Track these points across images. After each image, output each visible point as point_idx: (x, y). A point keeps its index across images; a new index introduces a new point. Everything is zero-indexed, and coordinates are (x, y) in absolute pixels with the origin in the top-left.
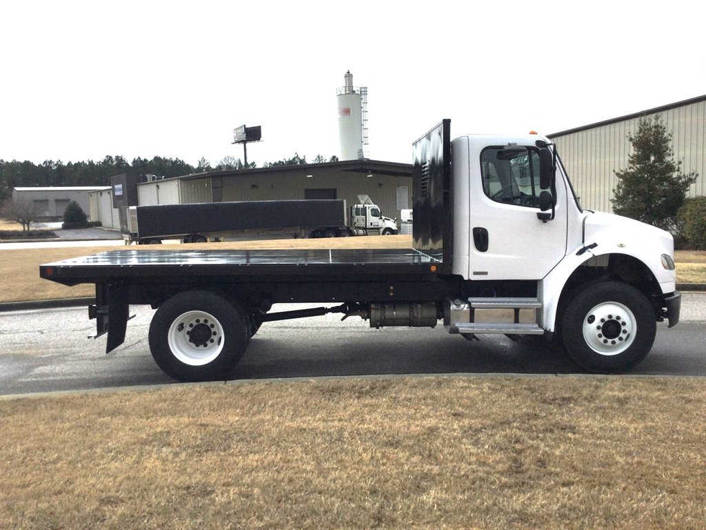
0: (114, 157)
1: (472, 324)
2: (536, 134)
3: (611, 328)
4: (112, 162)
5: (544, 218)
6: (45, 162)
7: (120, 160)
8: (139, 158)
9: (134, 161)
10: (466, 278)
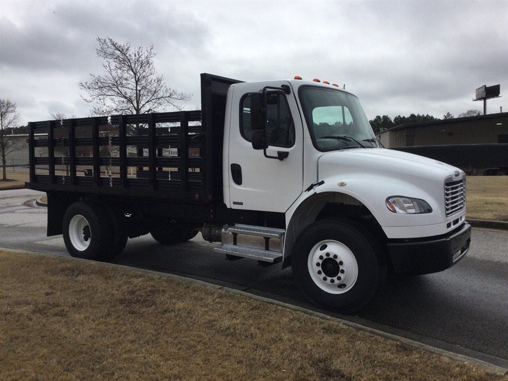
0: (381, 117)
1: (235, 247)
2: (301, 79)
3: (331, 266)
4: (380, 120)
5: (282, 156)
6: (336, 123)
7: (386, 118)
8: (399, 116)
9: (396, 119)
10: (228, 207)
